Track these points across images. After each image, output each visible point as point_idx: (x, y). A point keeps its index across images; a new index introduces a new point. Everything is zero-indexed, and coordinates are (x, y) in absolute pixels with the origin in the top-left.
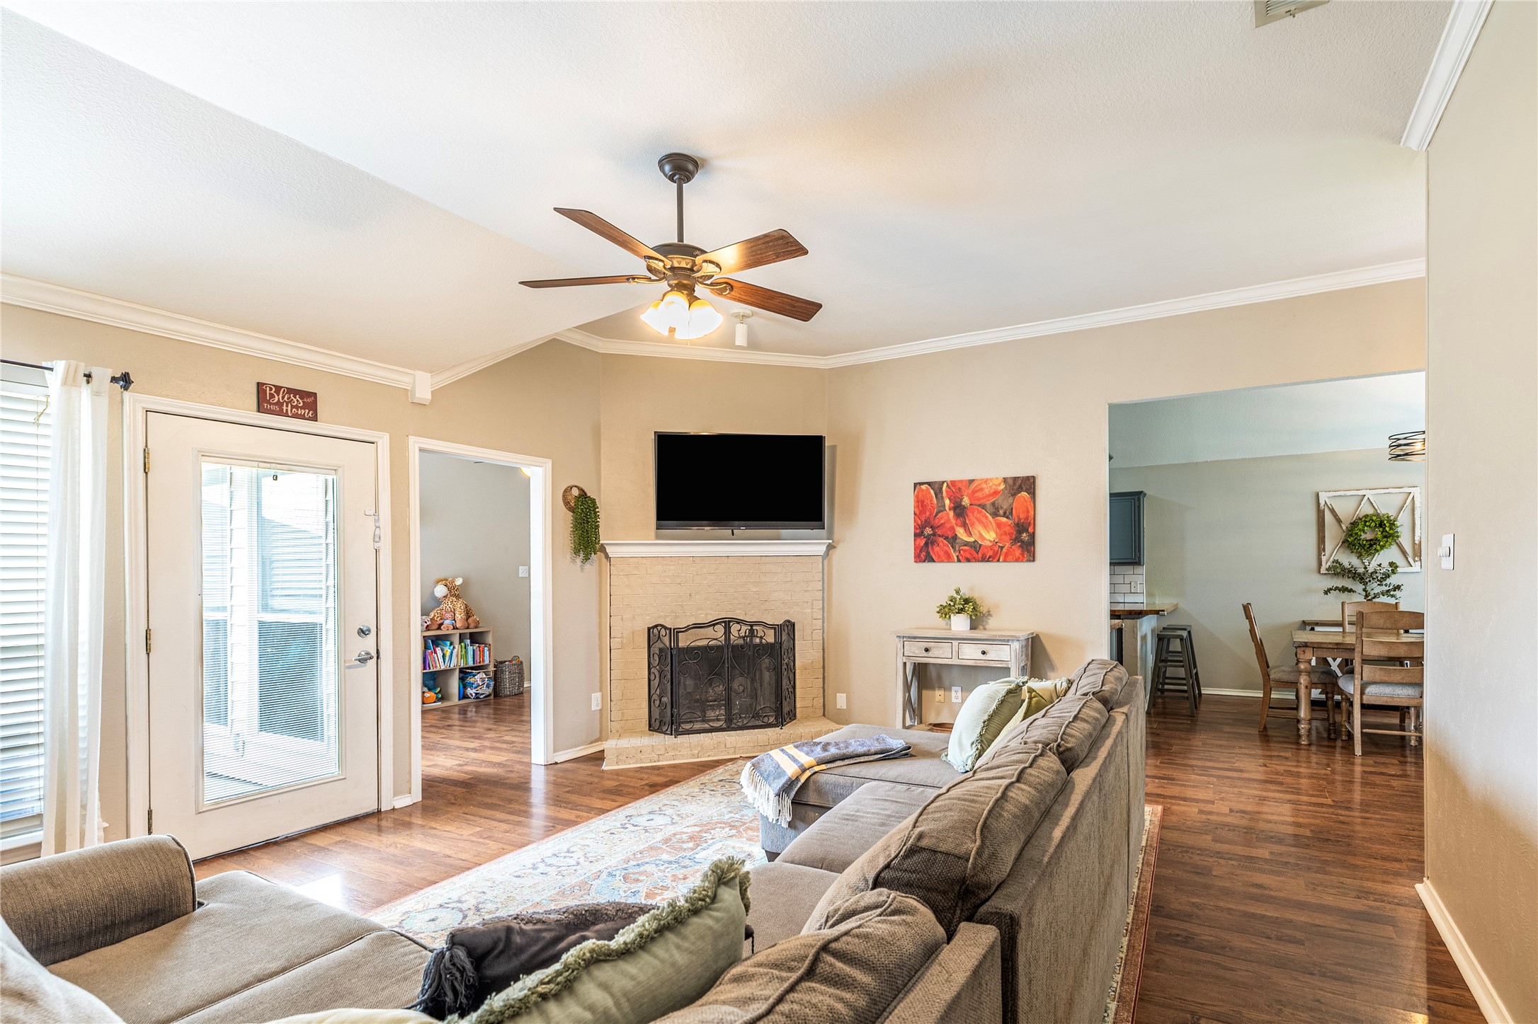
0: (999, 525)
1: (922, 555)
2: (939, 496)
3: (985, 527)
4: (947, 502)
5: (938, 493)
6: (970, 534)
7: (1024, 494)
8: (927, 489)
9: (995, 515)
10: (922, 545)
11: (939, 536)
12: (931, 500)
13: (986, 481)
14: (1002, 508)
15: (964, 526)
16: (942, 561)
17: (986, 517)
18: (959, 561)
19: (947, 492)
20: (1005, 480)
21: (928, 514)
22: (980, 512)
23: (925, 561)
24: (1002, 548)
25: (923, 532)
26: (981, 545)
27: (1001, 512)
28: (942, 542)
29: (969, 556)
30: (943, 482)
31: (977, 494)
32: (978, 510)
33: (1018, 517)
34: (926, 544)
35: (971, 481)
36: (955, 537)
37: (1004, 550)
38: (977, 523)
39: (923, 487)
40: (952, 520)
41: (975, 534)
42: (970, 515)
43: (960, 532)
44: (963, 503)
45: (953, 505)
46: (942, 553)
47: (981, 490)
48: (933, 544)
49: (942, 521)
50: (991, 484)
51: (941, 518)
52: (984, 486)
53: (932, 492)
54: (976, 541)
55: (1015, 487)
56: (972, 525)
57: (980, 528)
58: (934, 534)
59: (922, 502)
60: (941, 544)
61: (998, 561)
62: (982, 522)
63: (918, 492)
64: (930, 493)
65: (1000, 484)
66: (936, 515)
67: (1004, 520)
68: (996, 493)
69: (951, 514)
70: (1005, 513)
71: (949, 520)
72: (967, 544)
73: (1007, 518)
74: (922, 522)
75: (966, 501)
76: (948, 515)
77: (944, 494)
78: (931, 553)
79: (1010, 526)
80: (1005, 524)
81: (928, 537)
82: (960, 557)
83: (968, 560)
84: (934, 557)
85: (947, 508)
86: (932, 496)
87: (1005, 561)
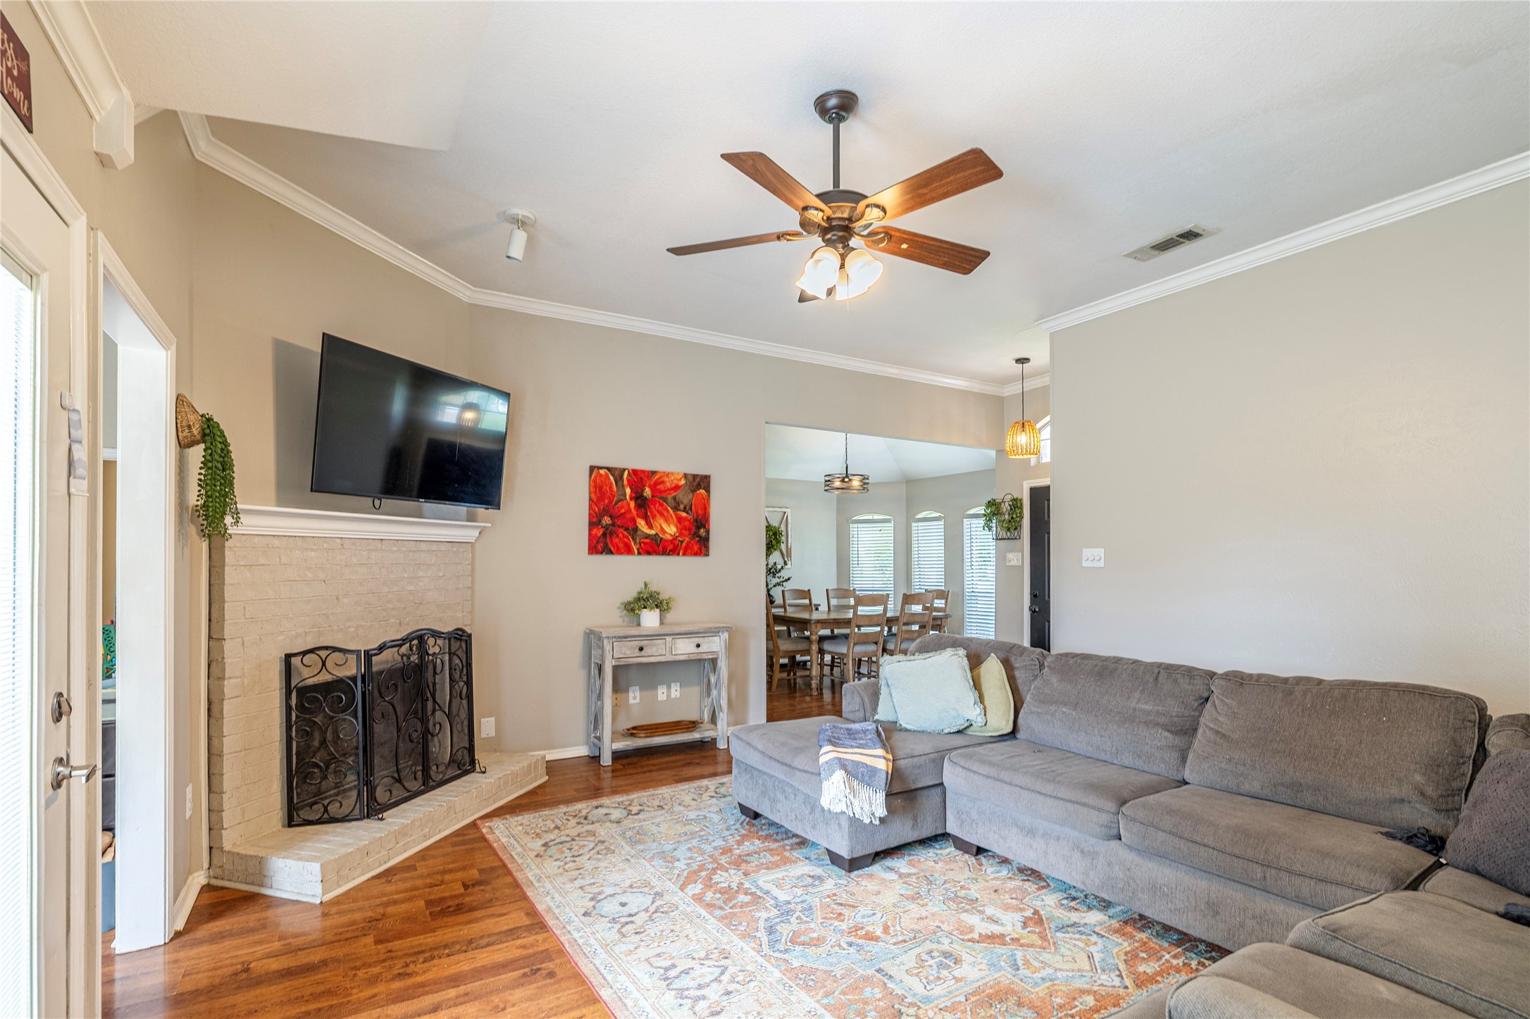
0: (680, 519)
1: (599, 547)
2: (620, 483)
3: (666, 520)
4: (628, 491)
5: (619, 479)
6: (651, 527)
7: (702, 491)
8: (607, 475)
9: (676, 509)
10: (599, 535)
11: (619, 526)
12: (611, 487)
13: (668, 475)
14: (682, 503)
15: (646, 518)
16: (622, 553)
17: (668, 511)
18: (639, 553)
19: (628, 480)
20: (685, 476)
21: (606, 501)
22: (662, 505)
23: (602, 553)
24: (682, 542)
25: (600, 521)
26: (661, 539)
27: (682, 507)
28: (622, 533)
29: (650, 549)
30: (624, 470)
31: (659, 487)
32: (659, 502)
33: (697, 513)
34: (604, 535)
35: (654, 473)
36: (636, 529)
37: (684, 544)
38: (658, 516)
39: (602, 472)
40: (633, 510)
41: (657, 527)
42: (652, 506)
43: (641, 523)
44: (645, 494)
45: (634, 495)
46: (621, 545)
47: (663, 482)
48: (611, 534)
49: (623, 511)
50: (672, 478)
51: (622, 508)
52: (666, 479)
53: (611, 478)
54: (657, 534)
55: (695, 484)
56: (654, 517)
57: (662, 521)
58: (613, 525)
59: (601, 488)
60: (621, 535)
61: (678, 554)
62: (664, 516)
63: (596, 477)
64: (609, 479)
65: (680, 479)
66: (616, 503)
67: (684, 514)
68: (677, 488)
69: (632, 504)
70: (685, 508)
71: (629, 510)
72: (648, 536)
73: (687, 513)
74: (599, 510)
75: (647, 492)
76: (629, 505)
77: (625, 482)
78: (610, 545)
79: (689, 521)
80: (685, 519)
81: (606, 527)
82: (641, 550)
83: (648, 553)
84: (612, 549)
85: (628, 497)
86: (611, 483)
87: (684, 554)
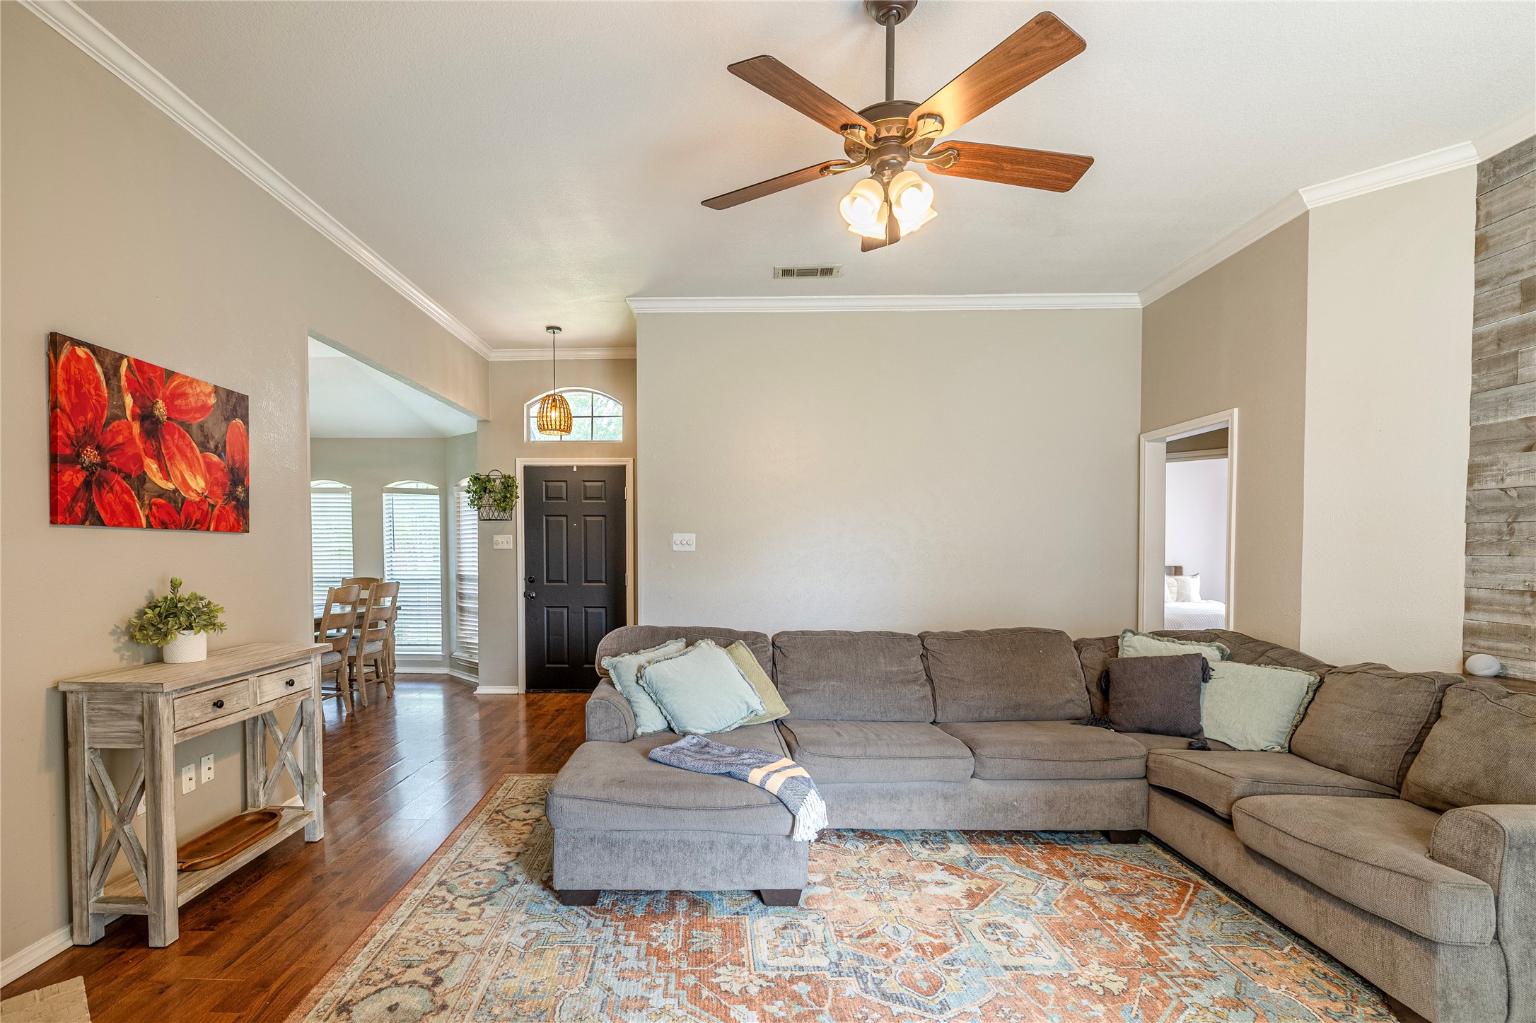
0: (209, 465)
1: (77, 509)
2: (114, 382)
3: (191, 466)
4: (129, 400)
5: (112, 374)
6: (167, 477)
7: (239, 421)
8: (89, 359)
9: (204, 447)
10: (77, 483)
11: (114, 470)
12: (98, 388)
13: (192, 382)
14: (213, 437)
15: (158, 458)
16: (119, 525)
17: (192, 448)
18: (150, 526)
19: (128, 380)
20: (216, 389)
21: (90, 415)
22: (182, 437)
23: (83, 523)
24: (213, 506)
25: (78, 455)
26: (184, 499)
27: (212, 445)
28: (121, 485)
29: (166, 519)
30: (122, 357)
31: (178, 402)
32: (180, 433)
33: (233, 457)
34: (87, 484)
35: (171, 374)
36: (143, 478)
37: (216, 511)
38: (178, 457)
39: (80, 352)
40: (137, 440)
41: (176, 477)
42: (167, 437)
43: (151, 466)
44: (157, 413)
45: (138, 410)
46: (118, 509)
47: (184, 395)
48: (100, 484)
49: (120, 439)
50: (198, 390)
51: (118, 432)
52: (189, 391)
53: (98, 367)
54: (176, 491)
55: (229, 407)
56: (171, 458)
57: (183, 467)
58: (103, 465)
59: (79, 386)
60: (117, 488)
61: (208, 529)
62: (187, 457)
63: (68, 360)
64: (95, 371)
65: (209, 395)
66: (108, 423)
67: (215, 458)
68: (204, 408)
69: (136, 428)
70: (216, 447)
71: (131, 440)
72: (162, 493)
73: (219, 456)
74: (77, 431)
75: (161, 409)
76: (130, 428)
77: (124, 383)
78: (98, 507)
79: (223, 470)
80: (217, 465)
81: (90, 469)
82: (151, 519)
83: (164, 525)
84: (102, 514)
85: (128, 413)
86: (98, 378)
87: (216, 530)
